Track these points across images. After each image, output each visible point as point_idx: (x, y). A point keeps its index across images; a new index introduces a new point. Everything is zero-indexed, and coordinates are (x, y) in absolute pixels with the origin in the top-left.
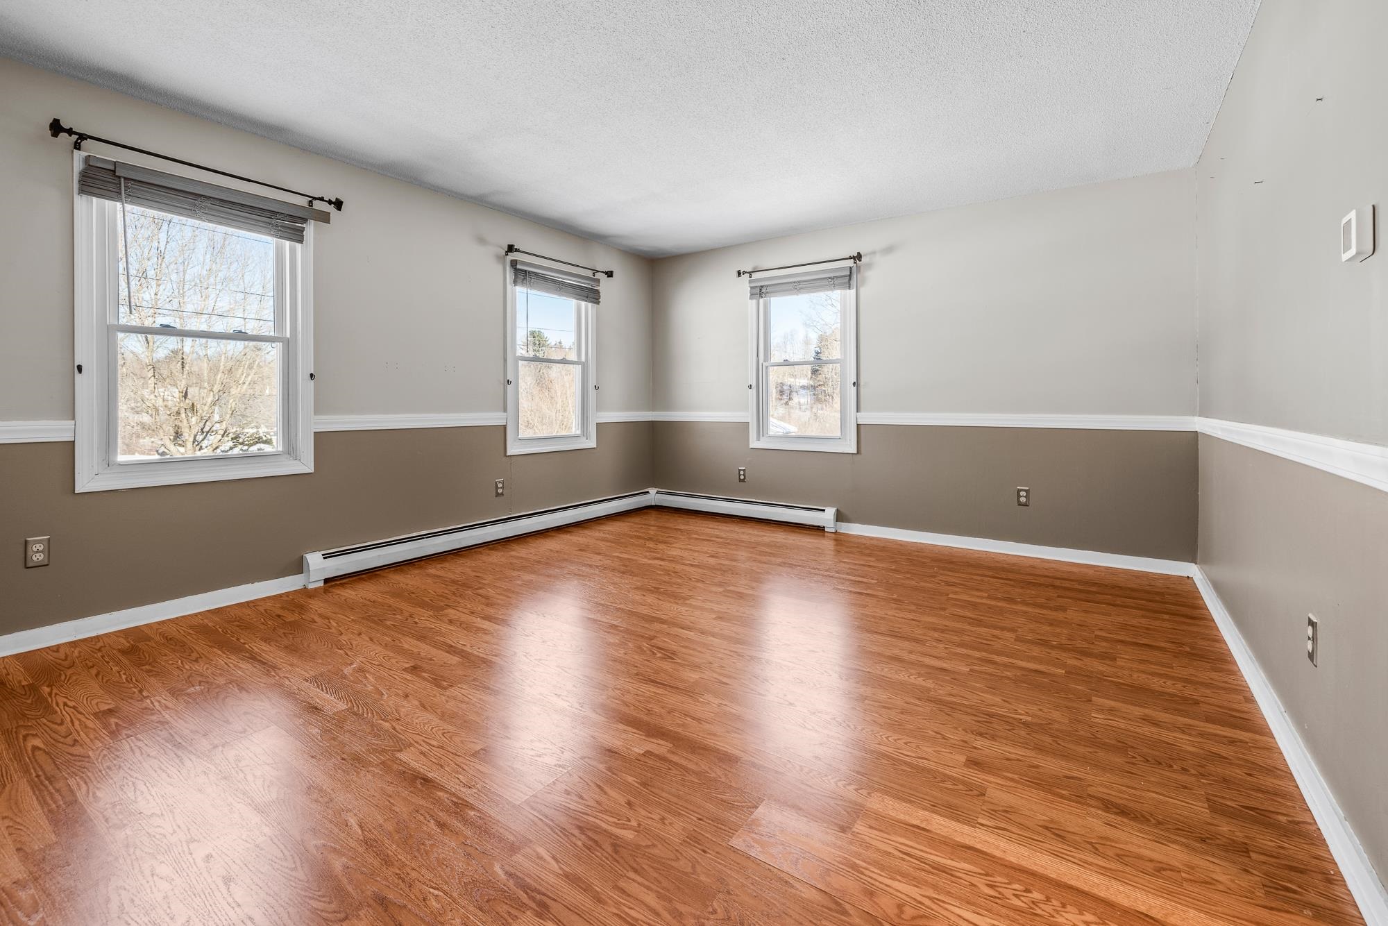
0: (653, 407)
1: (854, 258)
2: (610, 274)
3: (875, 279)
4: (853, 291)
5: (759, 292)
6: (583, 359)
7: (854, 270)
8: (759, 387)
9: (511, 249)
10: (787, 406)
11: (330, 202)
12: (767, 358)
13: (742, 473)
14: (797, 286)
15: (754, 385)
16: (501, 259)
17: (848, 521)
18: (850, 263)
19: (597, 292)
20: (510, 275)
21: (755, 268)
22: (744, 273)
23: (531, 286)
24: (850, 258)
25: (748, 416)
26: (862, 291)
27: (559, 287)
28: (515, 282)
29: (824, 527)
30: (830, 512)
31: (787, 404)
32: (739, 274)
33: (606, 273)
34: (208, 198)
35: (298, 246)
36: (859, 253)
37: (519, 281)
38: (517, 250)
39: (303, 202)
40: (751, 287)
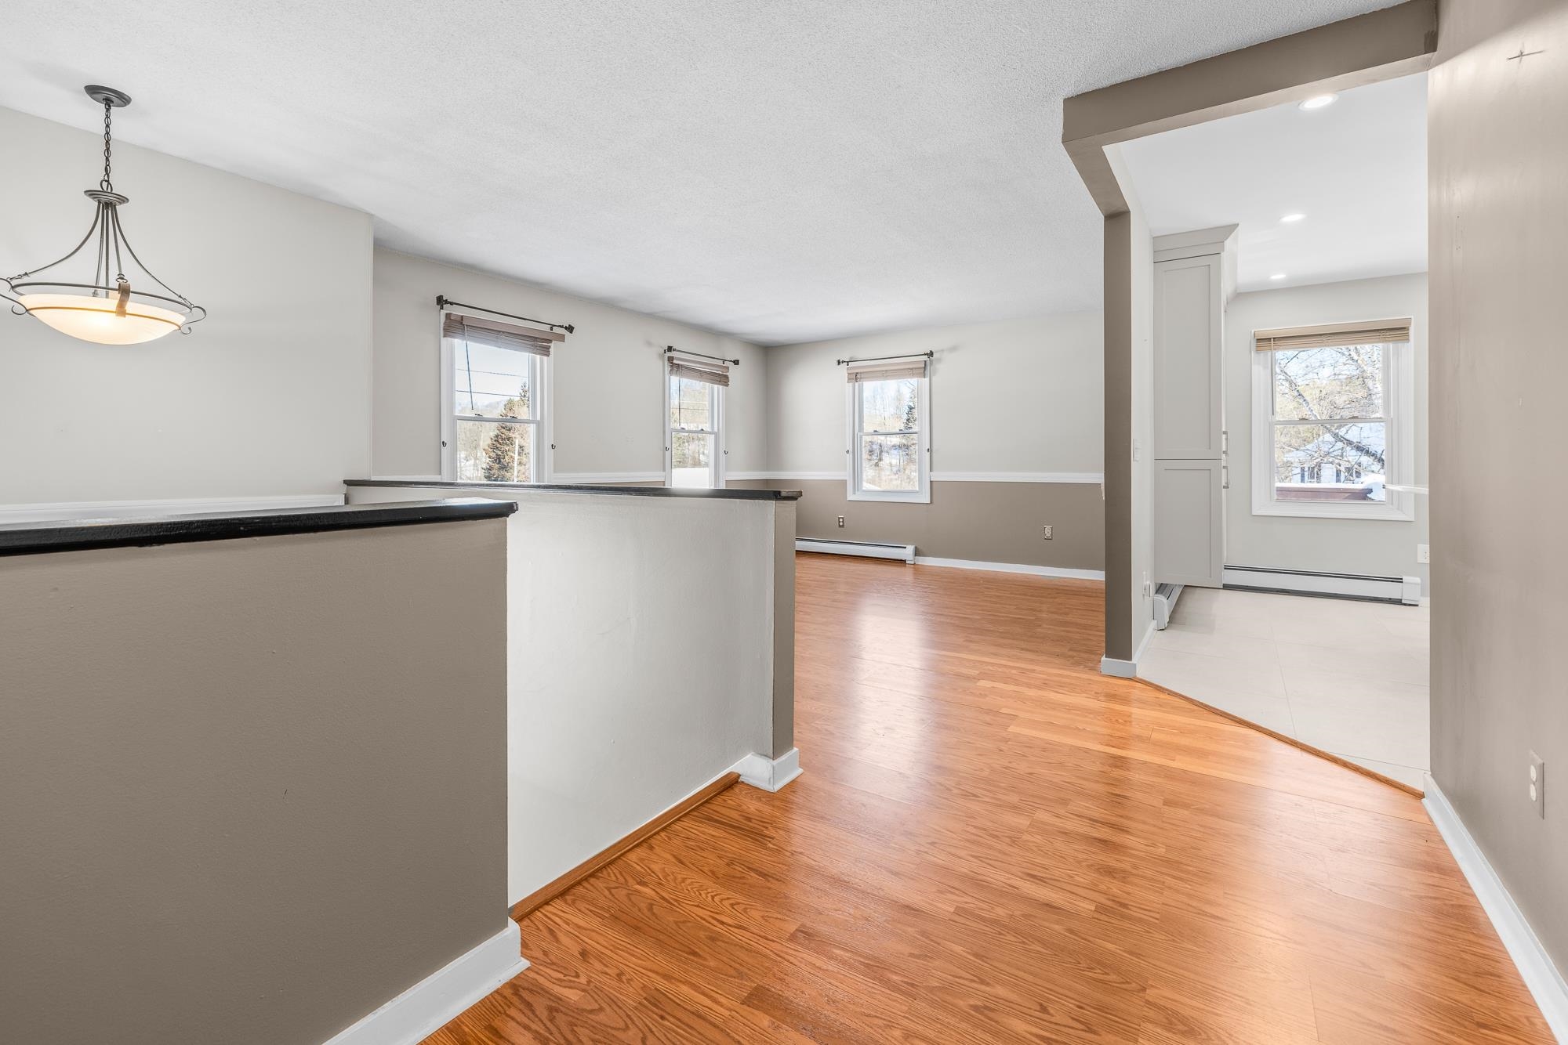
0: (767, 467)
1: (927, 354)
2: (736, 362)
3: (943, 370)
4: (927, 379)
5: (855, 377)
6: (716, 430)
7: (928, 363)
8: (854, 452)
9: (670, 349)
10: (877, 468)
11: (566, 328)
12: (861, 429)
13: (841, 520)
14: (885, 374)
15: (851, 450)
16: (661, 356)
17: (924, 555)
18: (925, 358)
19: (727, 377)
20: (667, 368)
21: (851, 358)
22: (843, 362)
23: (682, 376)
24: (925, 354)
25: (846, 475)
26: (934, 379)
27: (701, 375)
28: (671, 372)
29: (905, 561)
30: (910, 549)
31: (877, 465)
32: (839, 362)
33: (734, 362)
34: (503, 332)
35: (545, 358)
36: (931, 351)
37: (674, 371)
38: (674, 350)
39: (547, 328)
40: (849, 374)
